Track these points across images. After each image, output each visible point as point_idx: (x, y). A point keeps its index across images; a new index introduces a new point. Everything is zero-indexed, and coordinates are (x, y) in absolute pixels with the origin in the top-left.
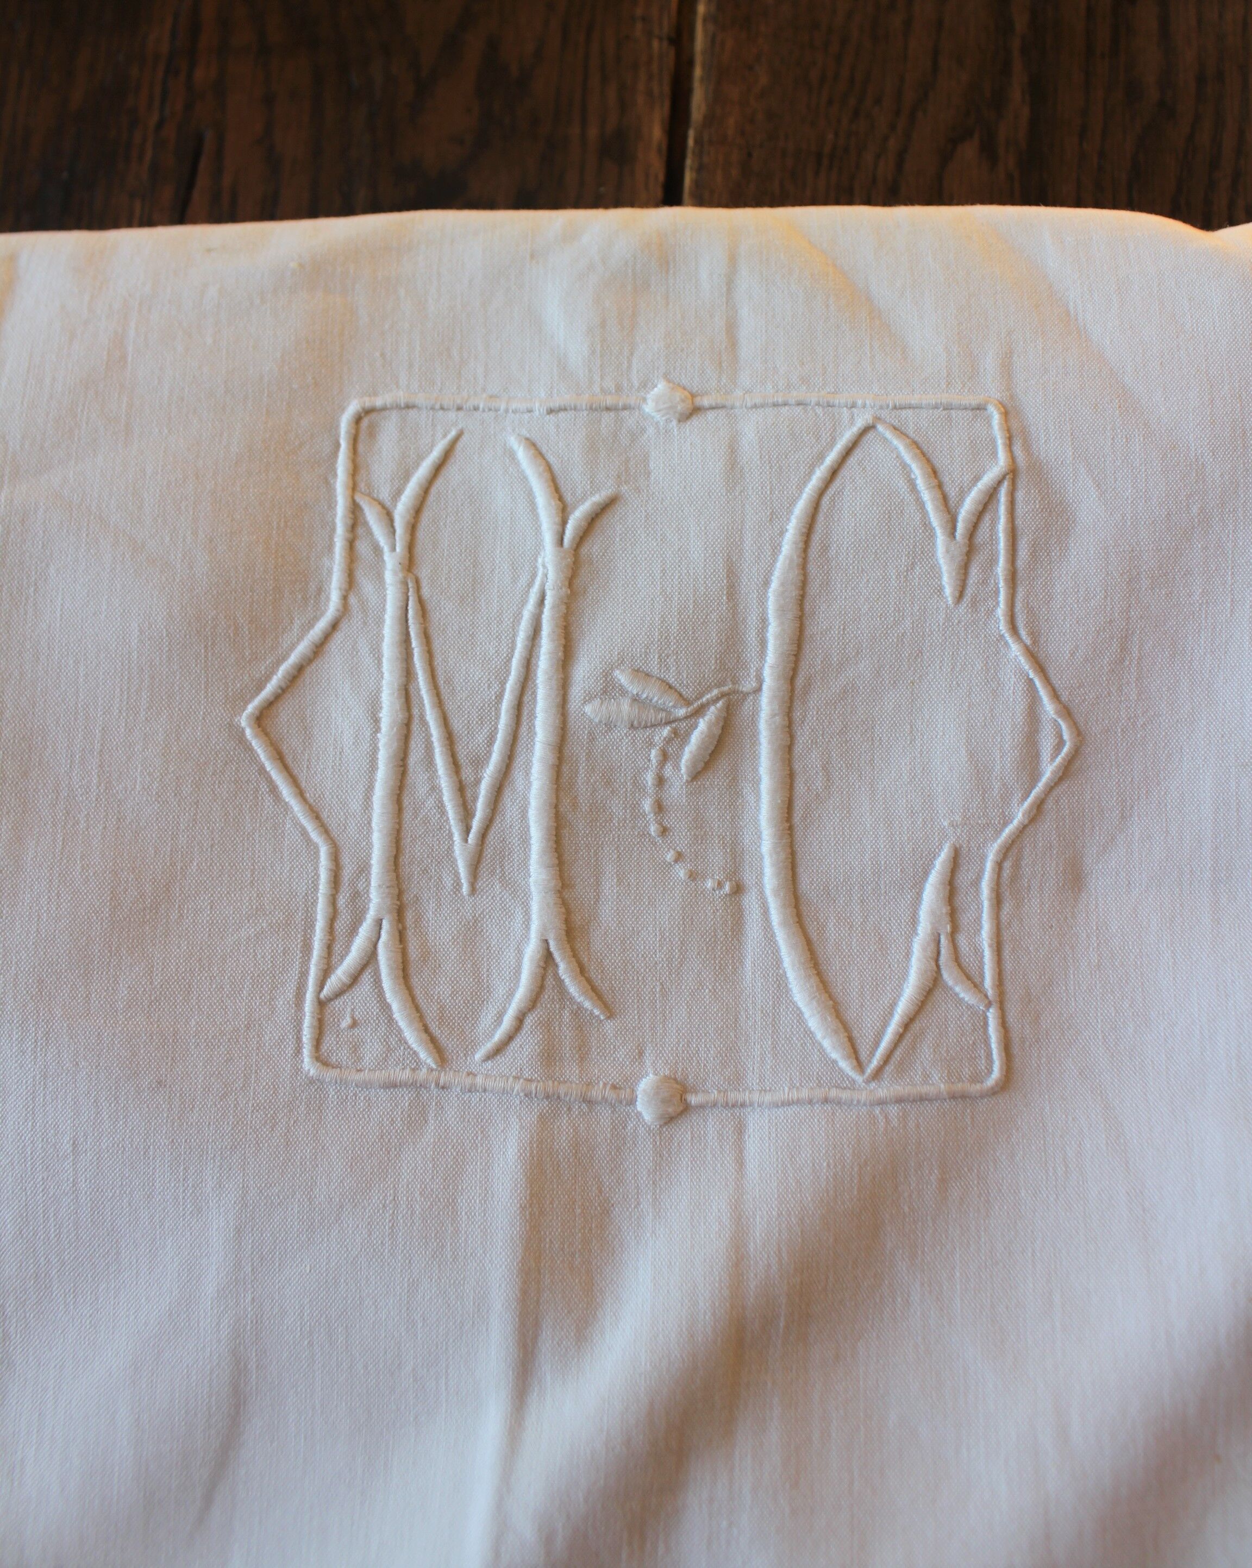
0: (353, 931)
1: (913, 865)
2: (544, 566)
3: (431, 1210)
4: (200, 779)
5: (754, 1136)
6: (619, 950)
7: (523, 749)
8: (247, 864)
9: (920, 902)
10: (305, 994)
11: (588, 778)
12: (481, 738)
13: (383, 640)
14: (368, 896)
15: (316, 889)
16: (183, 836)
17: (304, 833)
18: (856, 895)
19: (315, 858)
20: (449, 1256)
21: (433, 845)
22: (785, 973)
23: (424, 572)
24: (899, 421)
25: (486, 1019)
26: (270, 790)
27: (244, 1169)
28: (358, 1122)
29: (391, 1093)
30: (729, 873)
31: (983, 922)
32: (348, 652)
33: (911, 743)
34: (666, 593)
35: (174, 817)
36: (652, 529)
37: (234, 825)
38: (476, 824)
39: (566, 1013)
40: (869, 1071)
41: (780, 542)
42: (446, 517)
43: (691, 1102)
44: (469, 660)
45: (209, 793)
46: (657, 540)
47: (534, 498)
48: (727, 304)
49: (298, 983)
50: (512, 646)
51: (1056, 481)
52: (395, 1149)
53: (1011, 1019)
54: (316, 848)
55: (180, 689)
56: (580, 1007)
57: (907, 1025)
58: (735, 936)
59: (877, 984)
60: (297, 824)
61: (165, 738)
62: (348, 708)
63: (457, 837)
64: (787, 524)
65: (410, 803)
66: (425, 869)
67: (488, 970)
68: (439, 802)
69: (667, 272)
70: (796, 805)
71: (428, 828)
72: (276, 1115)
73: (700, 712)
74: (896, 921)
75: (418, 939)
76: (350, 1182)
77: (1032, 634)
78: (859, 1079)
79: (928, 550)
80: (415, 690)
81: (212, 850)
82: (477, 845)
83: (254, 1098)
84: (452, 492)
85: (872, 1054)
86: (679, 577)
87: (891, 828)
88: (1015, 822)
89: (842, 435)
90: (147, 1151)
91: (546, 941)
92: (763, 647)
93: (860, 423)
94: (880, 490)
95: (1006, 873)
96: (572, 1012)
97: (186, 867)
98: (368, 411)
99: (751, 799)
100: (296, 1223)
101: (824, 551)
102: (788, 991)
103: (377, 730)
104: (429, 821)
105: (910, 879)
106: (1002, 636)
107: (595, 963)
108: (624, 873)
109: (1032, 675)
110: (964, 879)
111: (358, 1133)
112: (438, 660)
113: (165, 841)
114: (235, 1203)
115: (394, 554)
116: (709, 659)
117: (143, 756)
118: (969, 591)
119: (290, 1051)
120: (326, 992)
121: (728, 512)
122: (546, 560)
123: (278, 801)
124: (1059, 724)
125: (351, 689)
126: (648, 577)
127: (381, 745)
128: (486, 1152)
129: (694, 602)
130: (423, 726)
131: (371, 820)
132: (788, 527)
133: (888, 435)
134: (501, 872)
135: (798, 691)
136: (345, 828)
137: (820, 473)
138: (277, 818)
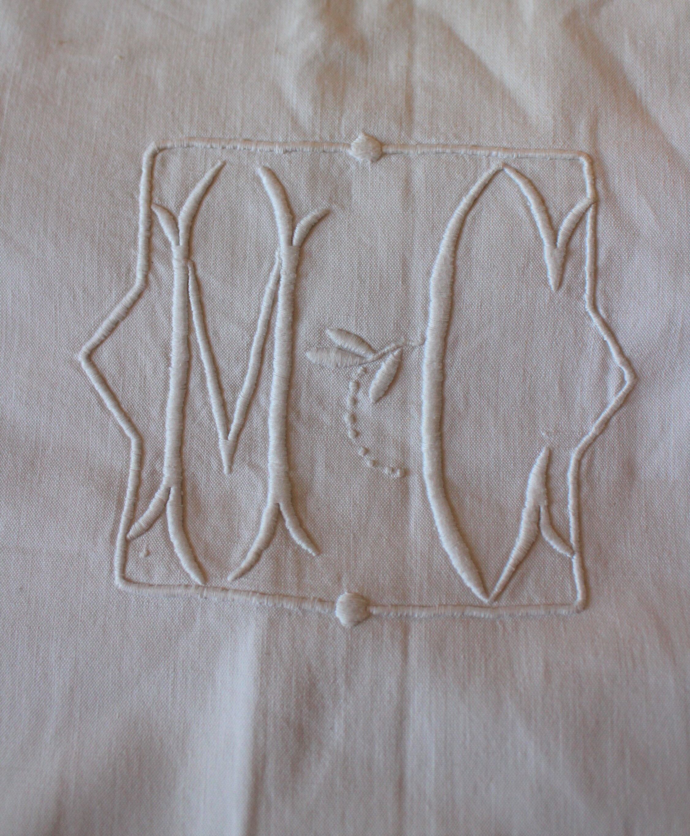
0: (151, 496)
1: (522, 461)
2: (280, 258)
3: (199, 678)
4: (53, 393)
5: (415, 637)
6: (326, 512)
7: (265, 379)
8: (84, 450)
9: (526, 486)
10: (117, 535)
11: (307, 399)
12: (237, 372)
13: (172, 305)
14: (162, 472)
15: (128, 467)
16: (43, 430)
17: (121, 431)
18: (484, 481)
19: (128, 447)
20: (210, 709)
21: (205, 441)
22: (437, 529)
23: (198, 258)
24: (520, 167)
25: (236, 554)
26: (98, 402)
27: (76, 648)
28: (150, 620)
29: (172, 601)
30: (399, 464)
31: (569, 500)
32: (149, 312)
33: (523, 381)
34: (361, 278)
35: (37, 417)
36: (352, 234)
37: (75, 424)
38: (233, 427)
39: (290, 552)
40: (492, 595)
41: (438, 246)
42: (213, 221)
43: (372, 612)
44: (230, 320)
45: (59, 402)
46: (355, 241)
47: (273, 211)
48: (406, 85)
49: (113, 527)
50: (258, 311)
51: (625, 209)
52: (175, 638)
53: (589, 563)
54: (129, 440)
55: (39, 333)
56: (299, 547)
57: (518, 565)
58: (403, 505)
59: (498, 538)
60: (116, 424)
61: (30, 366)
62: (149, 349)
63: (221, 436)
64: (443, 234)
65: (190, 413)
66: (200, 456)
67: (238, 523)
68: (210, 412)
69: (367, 63)
70: (445, 420)
71: (202, 429)
72: (97, 613)
73: (382, 357)
74: (511, 498)
75: (193, 501)
76: (146, 659)
77: (606, 310)
78: (486, 601)
79: (538, 254)
80: (194, 339)
81: (62, 439)
82: (234, 442)
83: (83, 602)
84: (217, 204)
85: (494, 585)
86: (370, 268)
87: (508, 437)
88: (590, 434)
89: (481, 175)
90: (13, 633)
91: (278, 505)
92: (426, 316)
93: (494, 167)
94: (506, 213)
95: (584, 468)
96: (294, 550)
97: (45, 450)
98: (161, 150)
99: (415, 414)
100: (110, 685)
101: (468, 252)
102: (438, 541)
103: (169, 365)
104: (202, 425)
105: (519, 470)
106: (587, 313)
107: (310, 519)
108: (330, 462)
109: (606, 338)
110: (555, 471)
111: (150, 627)
112: (209, 319)
113: (32, 433)
114: (70, 670)
115: (178, 246)
116: (389, 323)
117: (16, 377)
118: (566, 282)
119: (106, 573)
120: (131, 533)
121: (404, 225)
122: (281, 254)
123: (104, 409)
124: (623, 371)
125: (151, 337)
126: (349, 267)
127: (171, 375)
128: (234, 641)
129: (380, 285)
130: (199, 363)
131: (165, 423)
132: (443, 236)
133: (513, 175)
134: (249, 459)
135: (449, 345)
136: (148, 427)
137: (465, 201)
138: (103, 420)
